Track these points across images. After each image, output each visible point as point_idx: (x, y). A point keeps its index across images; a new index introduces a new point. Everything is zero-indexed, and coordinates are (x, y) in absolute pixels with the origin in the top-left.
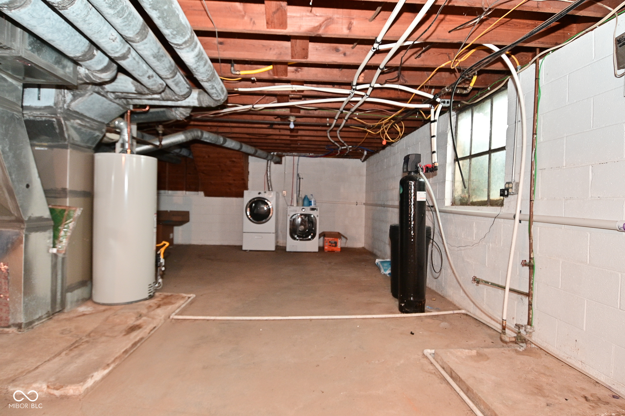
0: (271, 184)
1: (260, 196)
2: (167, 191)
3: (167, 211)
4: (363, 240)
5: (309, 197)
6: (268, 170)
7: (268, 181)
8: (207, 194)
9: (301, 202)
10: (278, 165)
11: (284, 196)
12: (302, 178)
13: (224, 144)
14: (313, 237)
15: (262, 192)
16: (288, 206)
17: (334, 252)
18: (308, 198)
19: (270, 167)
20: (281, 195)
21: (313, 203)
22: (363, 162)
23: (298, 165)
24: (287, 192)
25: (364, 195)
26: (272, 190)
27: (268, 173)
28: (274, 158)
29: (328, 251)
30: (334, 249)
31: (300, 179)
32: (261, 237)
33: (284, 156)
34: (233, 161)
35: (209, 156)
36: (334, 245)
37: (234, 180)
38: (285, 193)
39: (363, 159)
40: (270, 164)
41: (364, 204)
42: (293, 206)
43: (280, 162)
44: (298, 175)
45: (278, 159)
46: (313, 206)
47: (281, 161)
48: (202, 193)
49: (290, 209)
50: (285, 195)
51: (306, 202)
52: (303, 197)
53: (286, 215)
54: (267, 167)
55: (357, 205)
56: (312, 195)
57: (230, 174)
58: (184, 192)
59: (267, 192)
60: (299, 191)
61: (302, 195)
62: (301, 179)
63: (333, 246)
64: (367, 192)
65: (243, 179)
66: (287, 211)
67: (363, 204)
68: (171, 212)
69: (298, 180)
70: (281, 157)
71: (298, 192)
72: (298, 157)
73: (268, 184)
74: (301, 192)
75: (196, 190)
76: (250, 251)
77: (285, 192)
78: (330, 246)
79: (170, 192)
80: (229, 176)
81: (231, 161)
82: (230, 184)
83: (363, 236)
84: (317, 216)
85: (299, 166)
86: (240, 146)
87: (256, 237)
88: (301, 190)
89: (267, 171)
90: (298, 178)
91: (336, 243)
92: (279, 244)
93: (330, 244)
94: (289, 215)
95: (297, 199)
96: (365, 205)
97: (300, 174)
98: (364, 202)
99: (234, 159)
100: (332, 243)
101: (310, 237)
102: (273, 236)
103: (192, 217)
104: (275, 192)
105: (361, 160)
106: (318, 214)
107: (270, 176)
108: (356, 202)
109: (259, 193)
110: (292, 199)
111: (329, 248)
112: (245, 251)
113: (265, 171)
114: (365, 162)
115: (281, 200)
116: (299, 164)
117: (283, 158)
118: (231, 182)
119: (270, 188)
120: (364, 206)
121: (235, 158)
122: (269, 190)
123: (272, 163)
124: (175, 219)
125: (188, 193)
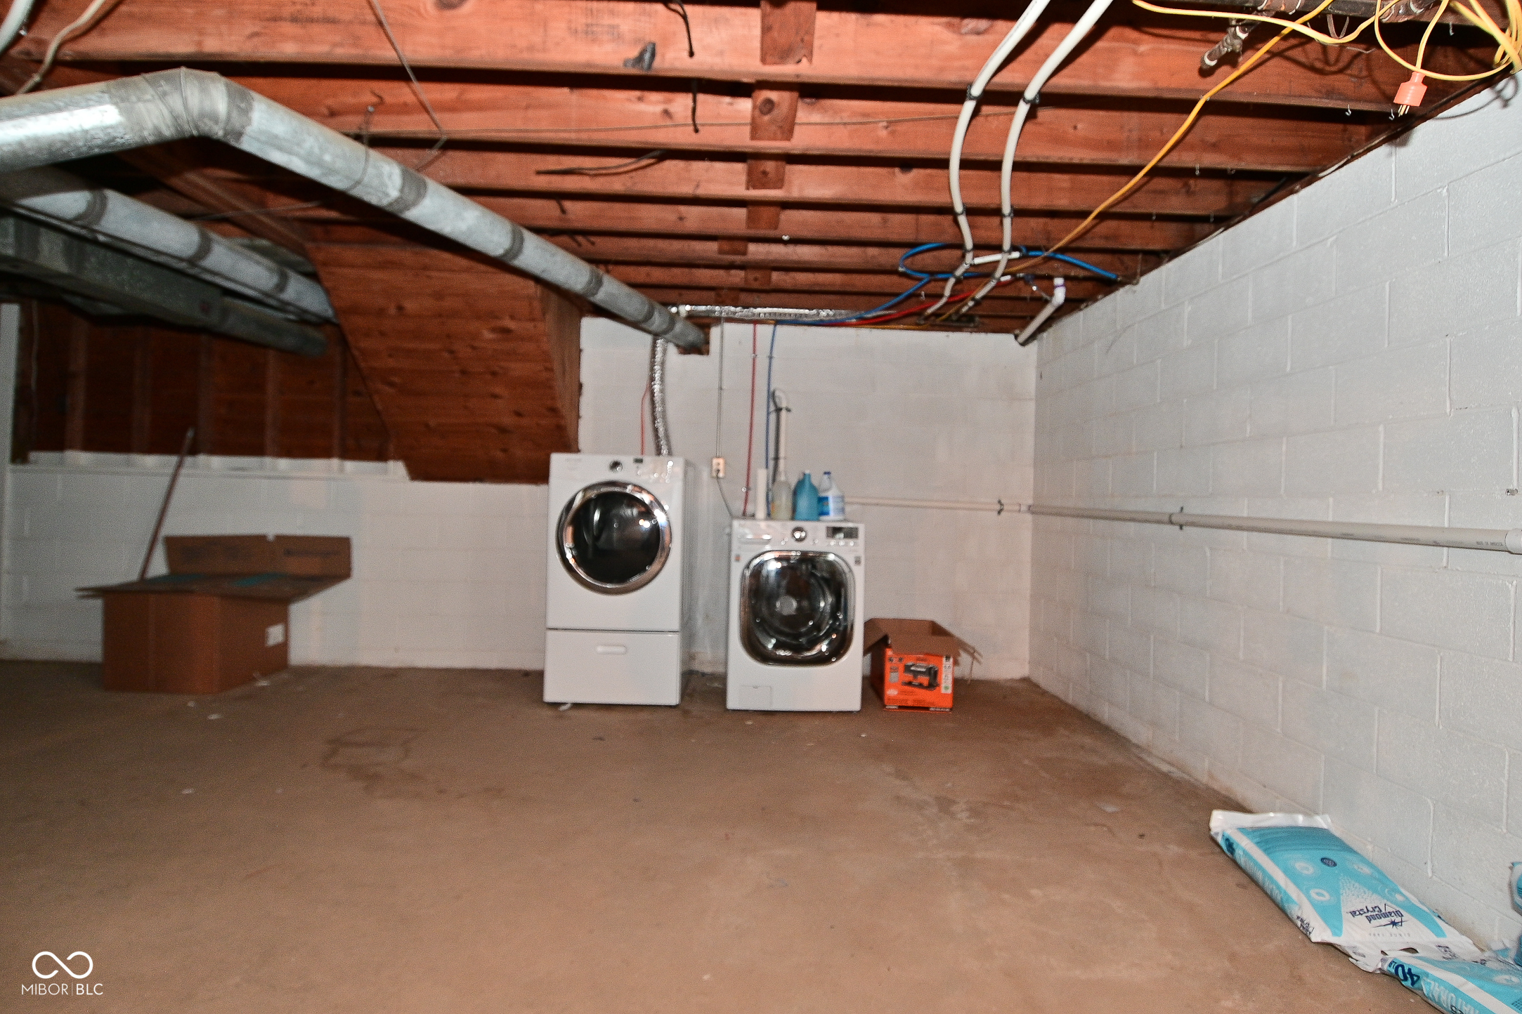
0: (666, 430)
1: (617, 476)
2: (268, 461)
3: (261, 539)
4: (1023, 650)
5: (815, 482)
6: (657, 376)
7: (654, 419)
8: (420, 472)
9: (784, 500)
10: (694, 359)
11: (718, 478)
12: (788, 410)
13: (415, 203)
14: (839, 649)
15: (627, 460)
16: (733, 517)
17: (927, 709)
18: (814, 489)
19: (663, 364)
20: (705, 475)
21: (832, 505)
22: (1024, 344)
23: (771, 358)
24: (726, 463)
25: (1030, 473)
26: (670, 453)
27: (657, 388)
28: (679, 327)
29: (900, 707)
30: (925, 696)
31: (778, 410)
32: (622, 650)
33: (718, 321)
34: (506, 331)
35: (400, 308)
36: (925, 680)
37: (518, 414)
38: (721, 467)
39: (1023, 337)
40: (665, 351)
41: (1031, 510)
42: (753, 516)
43: (699, 348)
44: (772, 396)
45: (693, 335)
46: (833, 518)
47: (707, 342)
48: (397, 469)
49: (742, 529)
50: (721, 475)
51: (804, 503)
52: (793, 482)
53: (726, 553)
54: (652, 364)
55: (999, 512)
56: (827, 473)
57: (498, 390)
58: (335, 462)
59: (649, 459)
60: (777, 459)
61: (790, 476)
62: (783, 413)
63: (921, 686)
64: (1040, 461)
65: (554, 411)
66: (730, 535)
67: (1024, 508)
68: (280, 538)
69: (773, 417)
70: (703, 324)
71: (771, 463)
72: (770, 328)
73: (656, 430)
74: (782, 463)
75: (380, 455)
76: (577, 706)
77: (719, 463)
78: (910, 684)
79: (284, 464)
80: (495, 396)
81: (494, 330)
82: (503, 430)
83: (1025, 635)
84: (858, 562)
85: (774, 362)
86: (514, 240)
87: (600, 649)
88: (782, 454)
89: (652, 379)
90: (772, 408)
91: (933, 674)
92: (697, 666)
93: (909, 677)
94: (738, 559)
95: (768, 490)
96: (1033, 513)
97: (777, 393)
98: (1030, 502)
99: (511, 325)
100: (916, 673)
101: (824, 647)
102: (674, 641)
103: (360, 559)
104: (681, 461)
105: (1016, 337)
106: (861, 553)
107: (663, 402)
108: (996, 501)
109: (615, 465)
110: (748, 488)
111: (901, 692)
112: (556, 705)
113: (644, 382)
114: (1033, 346)
115: (707, 495)
116: (775, 355)
117: (715, 332)
118: (508, 420)
119: (660, 444)
120: (1029, 517)
121: (512, 317)
122: (659, 452)
123: (672, 349)
124: (295, 566)
125: (350, 465)
